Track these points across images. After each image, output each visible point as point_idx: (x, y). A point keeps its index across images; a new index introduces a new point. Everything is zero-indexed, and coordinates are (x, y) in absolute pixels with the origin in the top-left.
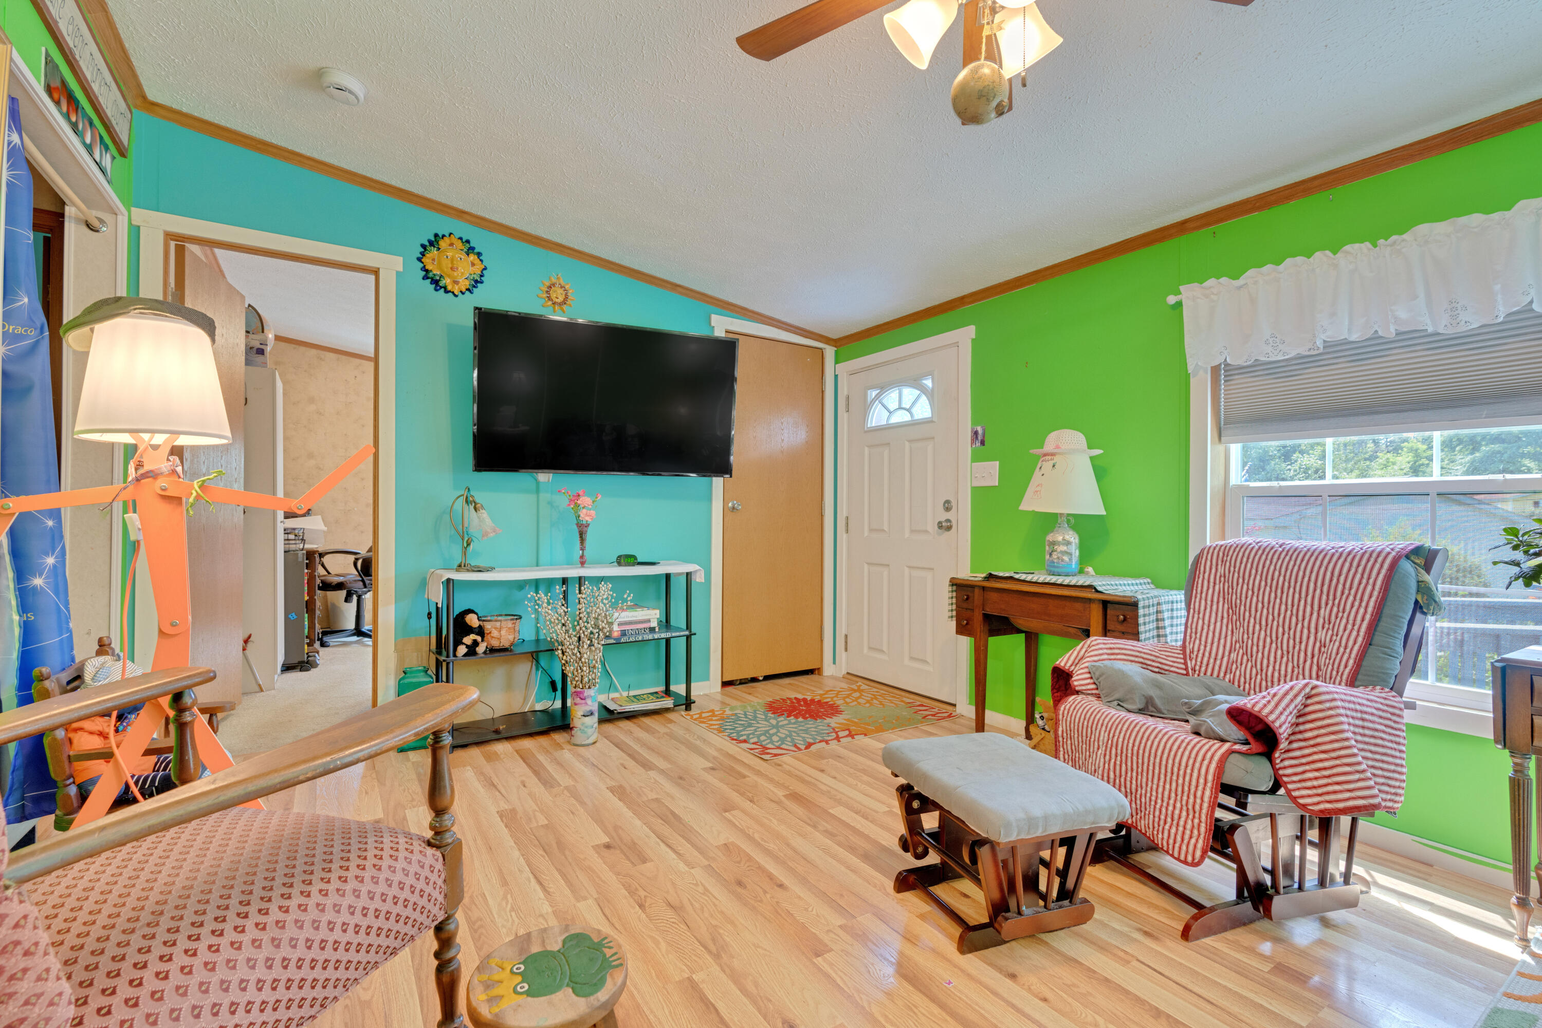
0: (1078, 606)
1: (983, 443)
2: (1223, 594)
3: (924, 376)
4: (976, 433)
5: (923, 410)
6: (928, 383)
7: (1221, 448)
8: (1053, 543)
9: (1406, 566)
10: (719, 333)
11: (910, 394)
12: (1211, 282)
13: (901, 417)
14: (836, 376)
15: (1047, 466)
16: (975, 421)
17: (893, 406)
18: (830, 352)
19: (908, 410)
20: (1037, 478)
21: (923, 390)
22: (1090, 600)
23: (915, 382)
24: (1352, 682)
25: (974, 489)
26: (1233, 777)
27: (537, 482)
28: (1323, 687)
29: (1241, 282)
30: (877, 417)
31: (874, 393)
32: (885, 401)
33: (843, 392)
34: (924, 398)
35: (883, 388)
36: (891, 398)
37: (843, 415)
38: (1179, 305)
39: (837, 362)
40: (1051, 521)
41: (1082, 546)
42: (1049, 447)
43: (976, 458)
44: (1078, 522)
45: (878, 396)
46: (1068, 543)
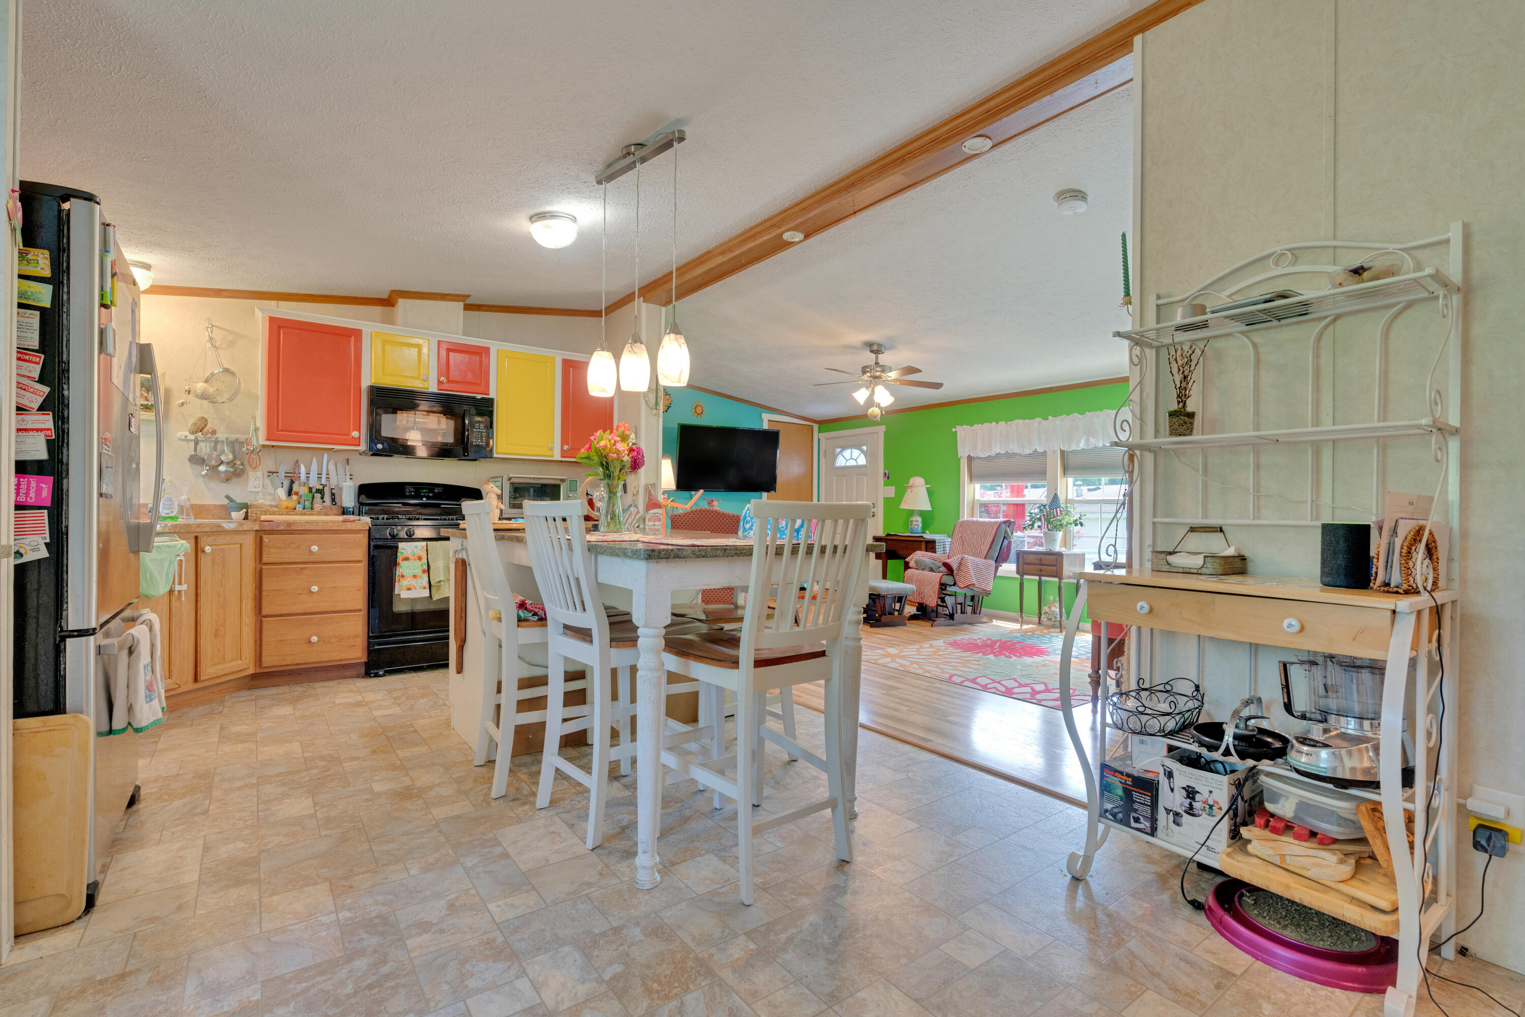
0: (918, 543)
1: (888, 478)
2: (961, 537)
3: (863, 445)
4: (885, 473)
5: (862, 461)
6: (865, 448)
7: (972, 486)
8: (912, 521)
9: (1003, 526)
10: (766, 426)
11: (856, 453)
12: (965, 426)
13: (852, 463)
14: (819, 439)
15: (910, 491)
16: (885, 468)
17: (848, 457)
18: (816, 427)
19: (856, 460)
20: (906, 496)
21: (862, 451)
22: (921, 541)
23: (858, 447)
24: (985, 558)
25: (884, 498)
26: (943, 581)
27: (691, 495)
28: (966, 556)
29: (973, 428)
30: (840, 462)
31: (838, 450)
32: (844, 454)
33: (823, 447)
34: (862, 455)
35: (844, 448)
36: (847, 453)
37: (823, 460)
38: (956, 432)
39: (819, 432)
40: (912, 513)
41: (924, 523)
42: (910, 484)
43: (886, 485)
44: (922, 513)
45: (841, 452)
46: (917, 521)
